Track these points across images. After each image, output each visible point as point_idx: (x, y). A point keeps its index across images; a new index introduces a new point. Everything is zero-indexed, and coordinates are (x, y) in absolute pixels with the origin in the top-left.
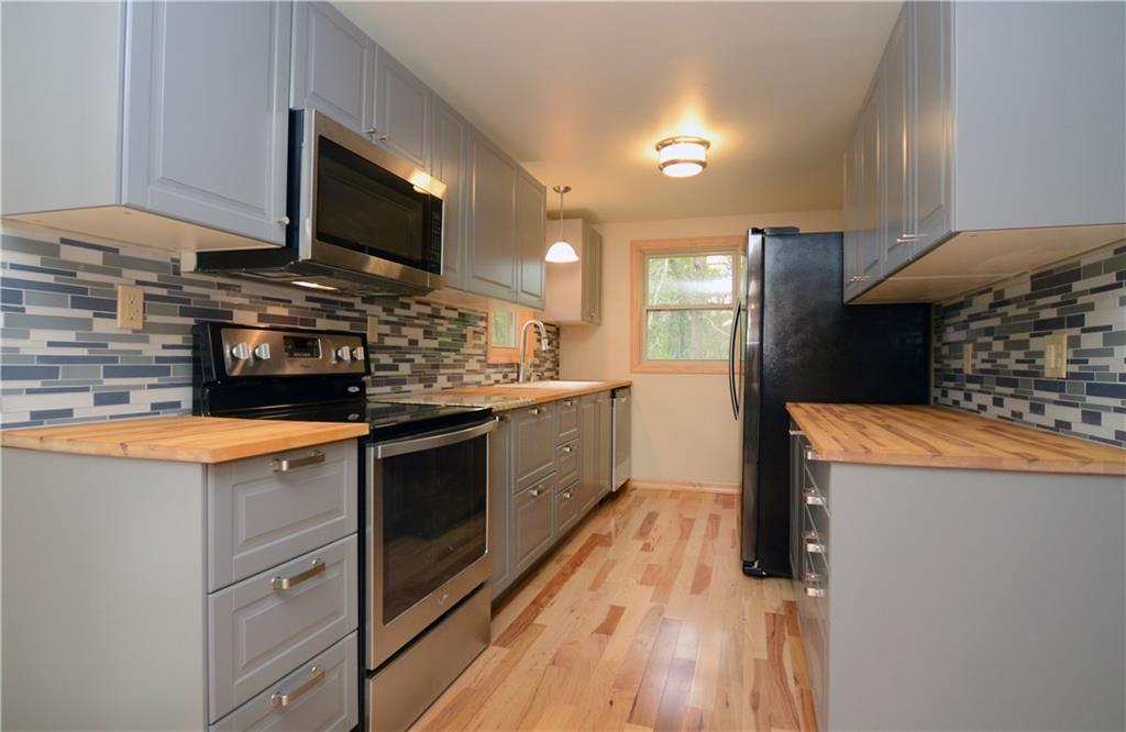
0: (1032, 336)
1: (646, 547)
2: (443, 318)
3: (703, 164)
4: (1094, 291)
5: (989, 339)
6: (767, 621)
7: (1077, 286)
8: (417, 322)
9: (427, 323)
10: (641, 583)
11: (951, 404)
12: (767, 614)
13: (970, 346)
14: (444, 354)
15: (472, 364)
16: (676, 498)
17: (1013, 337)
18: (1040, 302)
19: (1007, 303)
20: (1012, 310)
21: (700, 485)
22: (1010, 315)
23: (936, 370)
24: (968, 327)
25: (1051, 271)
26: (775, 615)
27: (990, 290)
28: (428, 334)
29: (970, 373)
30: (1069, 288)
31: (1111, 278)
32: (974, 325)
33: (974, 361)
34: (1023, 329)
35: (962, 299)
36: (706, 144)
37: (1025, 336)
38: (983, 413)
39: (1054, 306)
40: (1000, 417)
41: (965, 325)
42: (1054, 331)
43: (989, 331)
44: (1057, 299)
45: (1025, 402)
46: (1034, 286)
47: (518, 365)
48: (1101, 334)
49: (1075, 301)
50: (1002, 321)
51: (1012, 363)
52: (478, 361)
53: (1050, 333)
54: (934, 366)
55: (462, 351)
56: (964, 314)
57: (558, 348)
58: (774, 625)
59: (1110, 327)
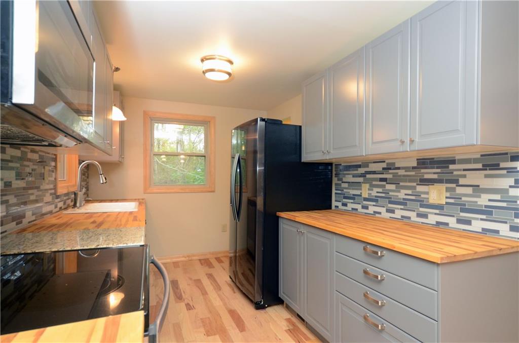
0: (417, 184)
1: (189, 307)
2: (29, 160)
3: (229, 74)
4: (465, 170)
5: (384, 183)
6: (290, 335)
7: (451, 167)
8: (11, 164)
9: (18, 165)
10: (208, 335)
11: (351, 209)
12: (286, 331)
13: (367, 186)
14: (30, 191)
15: (48, 198)
16: (178, 267)
17: (401, 184)
18: (423, 171)
19: (399, 168)
20: (401, 172)
21: (188, 256)
22: (399, 174)
23: (336, 193)
24: (365, 176)
25: (433, 159)
26: (289, 330)
27: (384, 162)
28: (19, 176)
29: (367, 196)
30: (448, 167)
31: (480, 166)
32: (368, 176)
33: (370, 192)
34: (410, 181)
35: (360, 163)
36: (231, 62)
37: (414, 184)
38: (377, 215)
39: (434, 173)
40: (390, 217)
41: (363, 175)
42: (435, 184)
43: (382, 180)
44: (439, 170)
45: (414, 213)
46: (418, 163)
47: (75, 194)
48: (471, 188)
49: (452, 173)
50: (393, 176)
51: (402, 194)
52: (51, 194)
53: (433, 185)
54: (334, 191)
55: (42, 187)
56: (361, 171)
57: (88, 177)
58: (295, 337)
59: (478, 186)
